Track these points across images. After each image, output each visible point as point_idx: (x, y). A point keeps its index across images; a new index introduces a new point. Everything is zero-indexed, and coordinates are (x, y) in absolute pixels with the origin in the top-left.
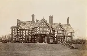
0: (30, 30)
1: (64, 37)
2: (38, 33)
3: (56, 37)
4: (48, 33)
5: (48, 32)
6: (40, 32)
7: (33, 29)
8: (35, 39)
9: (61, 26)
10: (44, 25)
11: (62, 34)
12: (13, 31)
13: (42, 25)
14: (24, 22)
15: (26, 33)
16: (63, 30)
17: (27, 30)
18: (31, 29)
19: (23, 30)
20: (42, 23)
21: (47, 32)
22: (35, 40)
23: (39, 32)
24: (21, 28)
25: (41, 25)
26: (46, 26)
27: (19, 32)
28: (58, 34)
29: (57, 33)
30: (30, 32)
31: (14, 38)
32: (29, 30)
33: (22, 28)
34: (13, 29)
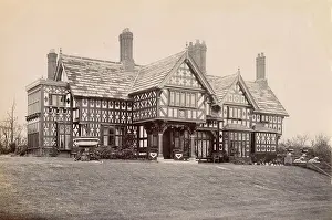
0: (121, 101)
1: (253, 135)
2: (162, 115)
3: (221, 133)
4: (202, 118)
5: (204, 112)
6: (170, 110)
7: (131, 96)
8: (139, 139)
9: (241, 89)
10: (188, 83)
11: (246, 120)
12: (46, 104)
13: (181, 81)
14: (88, 61)
15: (101, 116)
16: (250, 107)
17: (108, 100)
18: (125, 97)
19: (89, 98)
20: (181, 73)
21: (199, 113)
22: (138, 145)
23: (165, 110)
24: (79, 88)
25: (174, 81)
26: (195, 83)
27: (72, 109)
28: (230, 121)
29: (228, 118)
30: (120, 110)
31: (50, 137)
32: (114, 100)
33: (84, 88)
34: (46, 95)
